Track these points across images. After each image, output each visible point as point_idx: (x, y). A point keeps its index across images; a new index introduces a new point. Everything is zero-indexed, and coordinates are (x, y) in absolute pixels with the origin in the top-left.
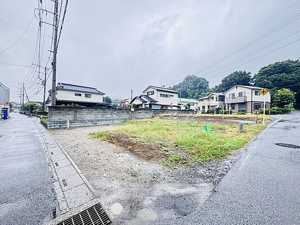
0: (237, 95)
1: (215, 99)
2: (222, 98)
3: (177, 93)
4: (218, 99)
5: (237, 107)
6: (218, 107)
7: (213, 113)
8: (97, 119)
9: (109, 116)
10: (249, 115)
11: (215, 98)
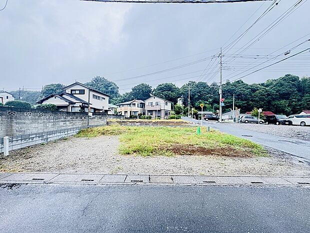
0: (154, 104)
1: (136, 106)
2: (143, 105)
3: (108, 96)
4: (139, 106)
5: (154, 113)
6: (139, 113)
7: (136, 118)
8: (46, 130)
9: (62, 124)
10: (162, 120)
11: (136, 104)
